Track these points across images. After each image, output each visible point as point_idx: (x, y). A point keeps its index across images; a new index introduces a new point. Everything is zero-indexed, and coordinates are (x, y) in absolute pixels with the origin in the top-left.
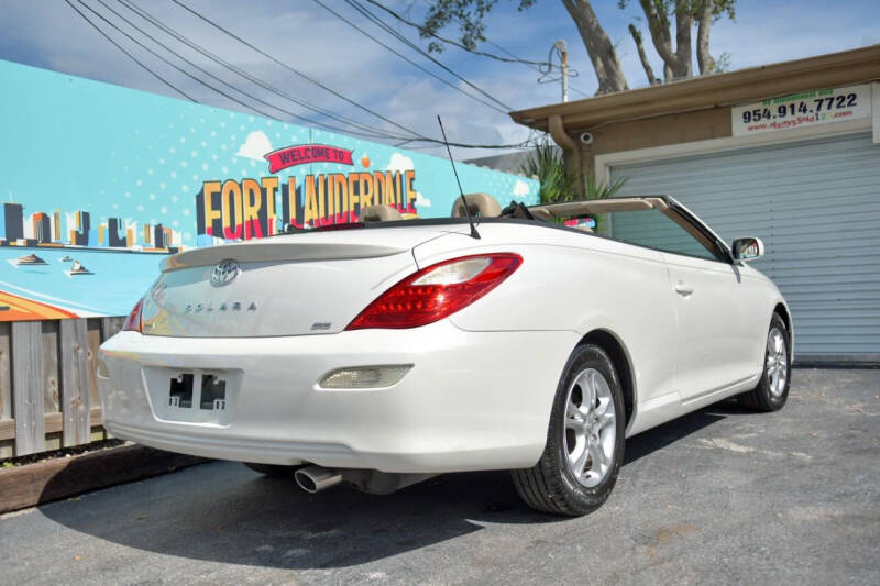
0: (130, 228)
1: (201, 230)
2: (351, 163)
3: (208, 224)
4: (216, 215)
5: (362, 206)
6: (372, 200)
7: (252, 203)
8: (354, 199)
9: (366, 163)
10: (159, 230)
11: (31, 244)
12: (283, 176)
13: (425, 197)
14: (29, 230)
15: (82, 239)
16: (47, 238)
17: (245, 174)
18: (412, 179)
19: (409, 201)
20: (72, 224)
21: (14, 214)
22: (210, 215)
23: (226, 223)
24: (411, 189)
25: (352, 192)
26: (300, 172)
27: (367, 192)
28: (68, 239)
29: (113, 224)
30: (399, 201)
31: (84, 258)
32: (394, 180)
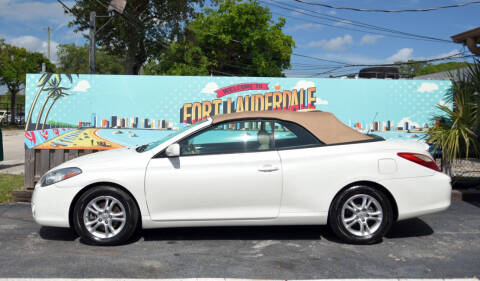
0: (153, 122)
1: (182, 121)
2: (267, 89)
3: (185, 119)
4: (189, 115)
5: (274, 107)
6: (282, 104)
7: (207, 110)
8: (268, 105)
9: (278, 88)
10: (164, 122)
11: (119, 128)
12: (224, 99)
13: (323, 99)
14: (119, 123)
15: (135, 126)
16: (124, 126)
17: (204, 99)
18: (312, 92)
19: (309, 102)
20: (132, 121)
21: (114, 119)
22: (186, 116)
23: (193, 118)
24: (312, 96)
25: (267, 101)
26: (234, 96)
27: (277, 100)
28: (131, 126)
29: (146, 121)
30: (302, 103)
31: (135, 132)
32: (298, 94)
